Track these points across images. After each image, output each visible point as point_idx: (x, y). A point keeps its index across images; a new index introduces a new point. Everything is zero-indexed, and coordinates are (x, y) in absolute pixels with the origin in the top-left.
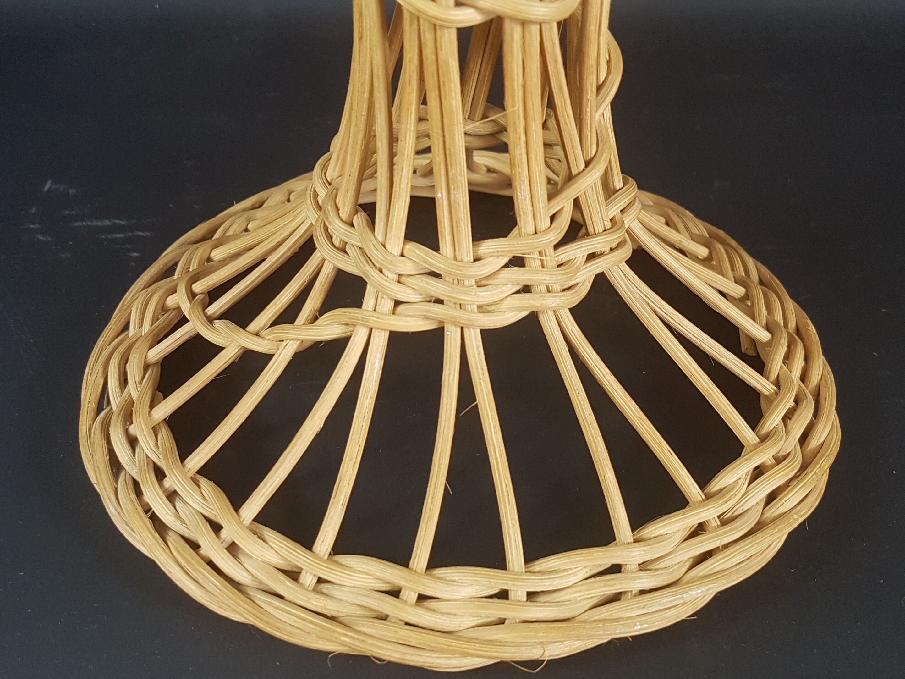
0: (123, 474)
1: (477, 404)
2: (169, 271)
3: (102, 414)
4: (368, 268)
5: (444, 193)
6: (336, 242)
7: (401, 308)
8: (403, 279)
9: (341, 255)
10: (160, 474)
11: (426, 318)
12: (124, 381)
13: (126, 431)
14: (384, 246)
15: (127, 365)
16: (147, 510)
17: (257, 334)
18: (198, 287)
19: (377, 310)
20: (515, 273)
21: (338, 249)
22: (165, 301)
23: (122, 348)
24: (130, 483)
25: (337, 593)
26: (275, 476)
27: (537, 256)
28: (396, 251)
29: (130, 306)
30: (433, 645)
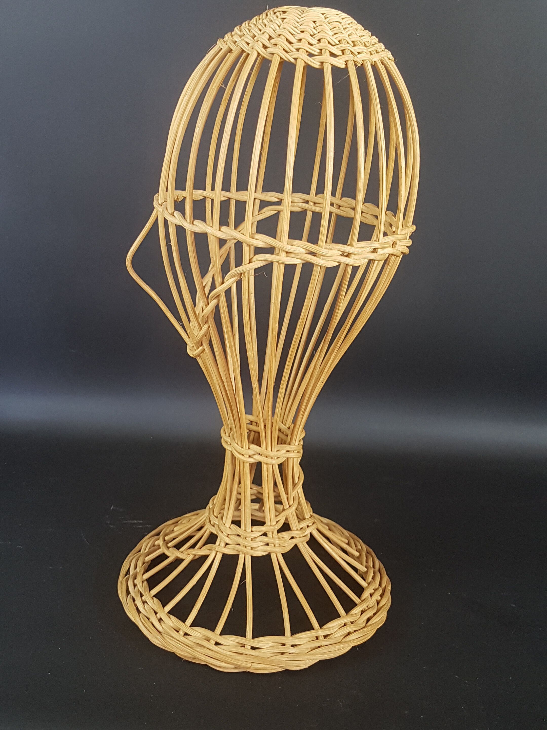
0: (130, 595)
1: (246, 581)
2: (158, 534)
3: (127, 577)
4: (219, 531)
5: (244, 509)
6: (212, 523)
7: (227, 546)
8: (229, 536)
9: (212, 527)
10: (142, 595)
11: (234, 550)
12: (136, 567)
13: (134, 582)
14: (225, 524)
15: (138, 562)
16: (136, 605)
17: (182, 552)
18: (166, 538)
19: (220, 545)
20: (264, 538)
21: (212, 525)
22: (155, 542)
23: (137, 556)
24: (132, 598)
25: (190, 638)
26: (178, 598)
27: (271, 533)
28: (228, 526)
29: (143, 543)
30: (216, 656)
